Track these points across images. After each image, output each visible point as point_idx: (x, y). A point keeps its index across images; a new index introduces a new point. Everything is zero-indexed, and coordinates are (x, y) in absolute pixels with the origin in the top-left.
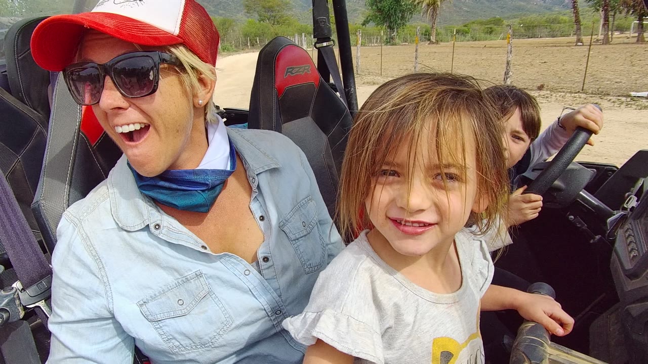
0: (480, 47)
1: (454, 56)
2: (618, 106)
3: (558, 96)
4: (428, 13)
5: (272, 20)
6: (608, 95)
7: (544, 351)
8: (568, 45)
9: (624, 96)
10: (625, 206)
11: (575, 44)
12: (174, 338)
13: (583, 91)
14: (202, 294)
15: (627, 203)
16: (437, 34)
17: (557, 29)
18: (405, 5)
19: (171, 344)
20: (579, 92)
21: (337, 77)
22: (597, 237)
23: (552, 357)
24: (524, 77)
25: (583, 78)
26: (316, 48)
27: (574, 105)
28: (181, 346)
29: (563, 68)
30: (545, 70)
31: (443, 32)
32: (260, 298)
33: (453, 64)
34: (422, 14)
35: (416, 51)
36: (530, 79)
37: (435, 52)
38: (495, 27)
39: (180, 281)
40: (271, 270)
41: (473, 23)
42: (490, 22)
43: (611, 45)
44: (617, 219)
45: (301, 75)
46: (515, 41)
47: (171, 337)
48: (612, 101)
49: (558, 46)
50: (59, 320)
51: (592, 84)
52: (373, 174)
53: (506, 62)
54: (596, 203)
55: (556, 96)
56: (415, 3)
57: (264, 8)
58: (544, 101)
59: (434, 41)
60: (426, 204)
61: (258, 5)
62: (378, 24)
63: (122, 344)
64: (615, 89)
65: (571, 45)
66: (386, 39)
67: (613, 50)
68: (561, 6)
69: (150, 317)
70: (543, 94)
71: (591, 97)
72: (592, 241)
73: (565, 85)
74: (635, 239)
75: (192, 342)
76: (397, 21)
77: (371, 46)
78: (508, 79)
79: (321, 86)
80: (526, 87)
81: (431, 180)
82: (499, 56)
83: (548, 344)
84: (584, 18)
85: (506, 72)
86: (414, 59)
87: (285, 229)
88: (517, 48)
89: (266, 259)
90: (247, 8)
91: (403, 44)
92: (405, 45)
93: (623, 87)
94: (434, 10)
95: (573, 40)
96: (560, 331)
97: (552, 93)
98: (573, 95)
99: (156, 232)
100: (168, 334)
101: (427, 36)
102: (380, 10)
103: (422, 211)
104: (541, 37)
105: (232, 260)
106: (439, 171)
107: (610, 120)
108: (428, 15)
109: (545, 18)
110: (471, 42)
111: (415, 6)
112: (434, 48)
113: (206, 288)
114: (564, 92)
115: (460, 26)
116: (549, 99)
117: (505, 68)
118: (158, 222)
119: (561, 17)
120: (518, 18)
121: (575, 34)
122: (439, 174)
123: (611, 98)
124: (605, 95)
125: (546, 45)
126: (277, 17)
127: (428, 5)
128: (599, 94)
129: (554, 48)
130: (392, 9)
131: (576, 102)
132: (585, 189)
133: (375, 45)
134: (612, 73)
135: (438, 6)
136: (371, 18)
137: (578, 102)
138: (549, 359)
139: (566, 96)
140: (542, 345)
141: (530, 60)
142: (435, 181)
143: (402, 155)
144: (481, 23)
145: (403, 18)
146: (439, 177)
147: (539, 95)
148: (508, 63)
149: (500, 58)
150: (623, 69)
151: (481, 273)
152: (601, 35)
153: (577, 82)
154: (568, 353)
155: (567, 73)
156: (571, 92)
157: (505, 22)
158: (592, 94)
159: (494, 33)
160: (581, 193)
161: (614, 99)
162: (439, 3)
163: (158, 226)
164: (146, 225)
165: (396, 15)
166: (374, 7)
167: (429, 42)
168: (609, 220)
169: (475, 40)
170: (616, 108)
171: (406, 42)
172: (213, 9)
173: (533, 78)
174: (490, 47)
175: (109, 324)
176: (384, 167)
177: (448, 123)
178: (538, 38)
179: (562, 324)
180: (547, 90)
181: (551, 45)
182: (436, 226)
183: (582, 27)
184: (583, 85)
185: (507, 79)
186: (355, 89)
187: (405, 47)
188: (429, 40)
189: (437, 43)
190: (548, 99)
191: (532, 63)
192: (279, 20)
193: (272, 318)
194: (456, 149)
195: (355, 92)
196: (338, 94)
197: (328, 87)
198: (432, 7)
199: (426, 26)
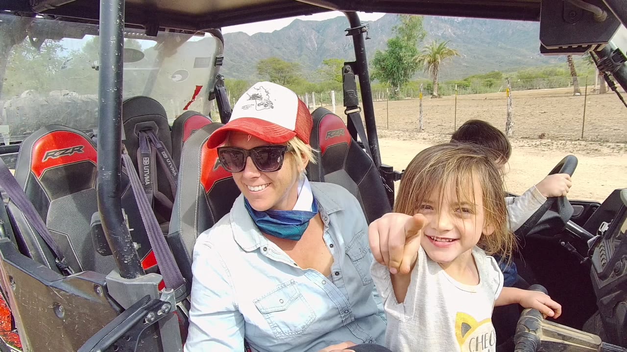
0: (481, 100)
1: (457, 109)
2: (617, 152)
3: (559, 143)
4: (430, 69)
5: (282, 80)
6: (607, 141)
7: (538, 324)
8: (566, 95)
9: (623, 143)
10: (600, 230)
11: (573, 94)
12: (278, 326)
13: (583, 138)
14: (296, 295)
15: (601, 228)
16: (439, 88)
17: (555, 81)
18: (406, 63)
19: (276, 330)
20: (579, 139)
21: (363, 136)
22: (586, 259)
23: (544, 328)
24: (525, 127)
25: (582, 126)
26: (346, 114)
27: (575, 152)
28: (282, 332)
29: (563, 117)
30: (545, 119)
31: (444, 86)
32: (334, 300)
33: (457, 117)
34: (423, 71)
35: (420, 106)
36: (531, 128)
37: (438, 106)
38: (494, 81)
39: (280, 286)
40: (341, 281)
41: (473, 77)
42: (488, 76)
43: (608, 95)
44: (594, 240)
45: (337, 137)
46: (514, 93)
47: (276, 325)
48: (611, 147)
49: (556, 97)
50: (199, 313)
51: (591, 131)
52: (416, 208)
53: (506, 113)
54: (582, 232)
55: (557, 144)
56: (416, 62)
57: (275, 69)
58: (546, 149)
59: (436, 95)
60: (450, 227)
61: (269, 67)
62: (382, 81)
63: (239, 332)
64: (614, 136)
65: (569, 95)
66: (391, 95)
67: (610, 99)
68: (557, 59)
69: (263, 311)
70: (544, 142)
71: (591, 144)
72: (581, 262)
73: (565, 133)
74: (606, 257)
75: (289, 330)
76: (399, 78)
77: (376, 101)
78: (510, 130)
79: (352, 144)
80: (527, 137)
81: (453, 212)
82: (499, 107)
83: (541, 320)
84: (580, 70)
85: (507, 123)
86: (419, 113)
87: (348, 253)
88: (516, 99)
89: (337, 273)
90: (260, 70)
91: (407, 98)
92: (408, 99)
93: (621, 134)
94: (435, 67)
95: (570, 90)
96: (552, 313)
97: (553, 141)
98: (573, 142)
99: (264, 253)
100: (274, 323)
101: (429, 90)
102: (383, 68)
103: (448, 231)
104: (539, 88)
105: (314, 274)
106: (458, 207)
107: (611, 165)
108: (429, 72)
109: (542, 71)
110: (472, 95)
111: (417, 64)
112: (436, 102)
113: (298, 292)
114: (564, 140)
115: (460, 80)
116: (551, 147)
117: (506, 119)
118: (266, 246)
119: (558, 69)
120: (516, 71)
121: (573, 85)
122: (458, 209)
123: (611, 144)
124: (604, 142)
125: (544, 96)
126: (287, 77)
127: (429, 63)
128: (598, 141)
129: (553, 98)
130: (395, 67)
131: (577, 149)
132: (570, 219)
133: (380, 100)
134: (610, 121)
135: (438, 63)
136: (375, 76)
137: (579, 149)
138: (542, 329)
139: (567, 144)
140: (537, 321)
141: (529, 111)
142: (456, 213)
143: (434, 196)
144: (481, 77)
145: (405, 74)
146: (459, 210)
147: (541, 144)
148: (509, 115)
149: (501, 109)
150: (620, 117)
151: (495, 280)
152: (598, 84)
153: (577, 130)
154: (555, 326)
155: (566, 122)
156: (571, 140)
157: (504, 75)
158: (592, 141)
159: (493, 86)
160: (568, 223)
161: (613, 145)
162: (440, 61)
163: (265, 249)
164: (258, 247)
165: (398, 72)
166: (378, 66)
167: (431, 96)
168: (589, 241)
169: (476, 93)
170: (615, 154)
171: (409, 97)
172: (227, 71)
173: (534, 128)
174: (491, 99)
175: (232, 316)
176: (423, 203)
177: (464, 176)
178: (537, 89)
179: (554, 310)
180: (548, 139)
181: (550, 95)
182: (458, 240)
183: (578, 78)
184: (583, 133)
185: (508, 129)
186: (378, 146)
187: (409, 101)
188: (432, 94)
189: (439, 97)
190: (549, 147)
191: (532, 113)
192: (289, 80)
193: (342, 316)
194: (469, 193)
195: (378, 149)
196: (364, 150)
197: (357, 145)
198: (433, 64)
199: (428, 81)
